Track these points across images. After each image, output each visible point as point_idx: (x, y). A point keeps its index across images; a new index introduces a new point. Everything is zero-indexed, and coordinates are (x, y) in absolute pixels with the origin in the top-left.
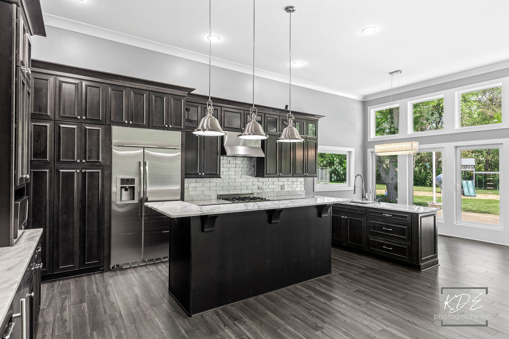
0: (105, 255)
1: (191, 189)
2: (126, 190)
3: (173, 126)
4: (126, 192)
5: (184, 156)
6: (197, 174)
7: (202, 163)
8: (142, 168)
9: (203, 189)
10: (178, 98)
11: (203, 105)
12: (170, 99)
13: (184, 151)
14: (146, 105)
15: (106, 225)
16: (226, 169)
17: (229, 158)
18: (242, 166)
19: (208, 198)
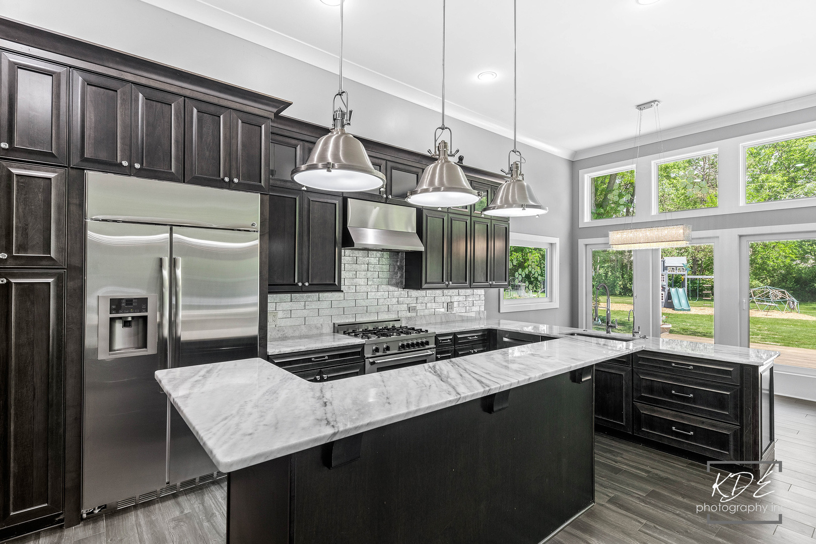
0: (68, 485)
1: (280, 314)
2: (126, 324)
3: (241, 181)
4: (127, 329)
5: (266, 246)
6: (295, 285)
7: (305, 263)
8: (166, 273)
9: (305, 313)
10: (252, 122)
11: (306, 144)
12: (235, 121)
13: (267, 237)
14: (175, 129)
15: (70, 414)
16: (351, 274)
17: (356, 252)
18: (380, 268)
19: (315, 332)
